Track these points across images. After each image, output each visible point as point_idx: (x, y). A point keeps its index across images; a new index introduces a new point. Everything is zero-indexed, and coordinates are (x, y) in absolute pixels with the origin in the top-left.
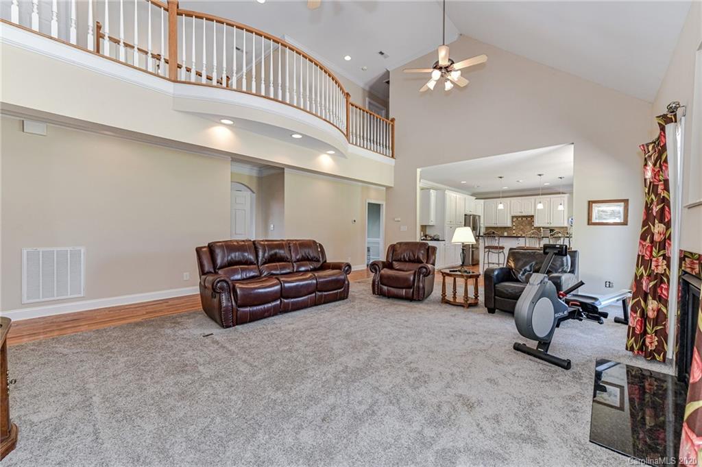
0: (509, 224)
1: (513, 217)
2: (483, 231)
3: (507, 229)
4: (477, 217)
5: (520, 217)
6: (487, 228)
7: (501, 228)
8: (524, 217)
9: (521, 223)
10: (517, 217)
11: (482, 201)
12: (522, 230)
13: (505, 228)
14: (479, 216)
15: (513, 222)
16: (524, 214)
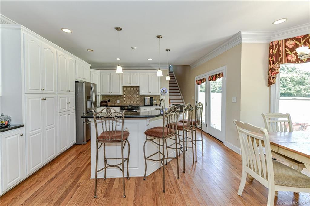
0: (121, 94)
1: (124, 87)
2: (99, 100)
3: (119, 97)
4: (92, 86)
5: (128, 87)
6: (103, 96)
7: (115, 96)
8: (132, 87)
9: (129, 92)
10: (127, 87)
11: (98, 72)
12: (130, 98)
13: (118, 96)
14: (95, 85)
15: (123, 91)
16: (132, 85)
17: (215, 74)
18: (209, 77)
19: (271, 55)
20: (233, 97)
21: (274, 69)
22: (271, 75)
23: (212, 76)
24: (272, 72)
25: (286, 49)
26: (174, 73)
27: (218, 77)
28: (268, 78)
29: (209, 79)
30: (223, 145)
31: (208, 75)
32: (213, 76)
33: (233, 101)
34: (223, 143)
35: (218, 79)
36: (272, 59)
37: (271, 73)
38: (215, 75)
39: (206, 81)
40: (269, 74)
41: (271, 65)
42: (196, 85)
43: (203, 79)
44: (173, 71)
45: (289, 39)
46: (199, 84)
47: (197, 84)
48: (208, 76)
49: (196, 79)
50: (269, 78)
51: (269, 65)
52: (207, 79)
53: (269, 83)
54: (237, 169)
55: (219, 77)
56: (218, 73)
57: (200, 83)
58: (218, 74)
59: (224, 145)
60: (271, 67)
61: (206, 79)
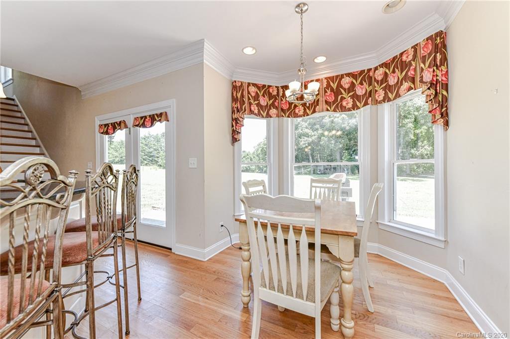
17: (151, 113)
18: (136, 119)
19: (234, 100)
20: (190, 159)
21: (239, 120)
22: (236, 129)
23: (142, 118)
24: (237, 123)
25: (249, 96)
26: (18, 103)
27: (157, 119)
28: (231, 132)
29: (134, 123)
30: (172, 255)
31: (133, 114)
32: (146, 117)
33: (190, 167)
34: (171, 249)
35: (159, 123)
36: (236, 106)
37: (236, 125)
38: (150, 116)
39: (126, 127)
40: (233, 126)
41: (235, 114)
42: (98, 135)
43: (120, 122)
44: (14, 97)
45: (252, 84)
46: (107, 133)
47: (102, 133)
48: (132, 118)
49: (98, 123)
50: (233, 131)
51: (232, 113)
52: (130, 122)
53: (233, 140)
54: (216, 294)
55: (160, 120)
56: (159, 112)
57: (110, 131)
58: (156, 114)
59: (174, 253)
60: (235, 116)
61: (126, 122)
